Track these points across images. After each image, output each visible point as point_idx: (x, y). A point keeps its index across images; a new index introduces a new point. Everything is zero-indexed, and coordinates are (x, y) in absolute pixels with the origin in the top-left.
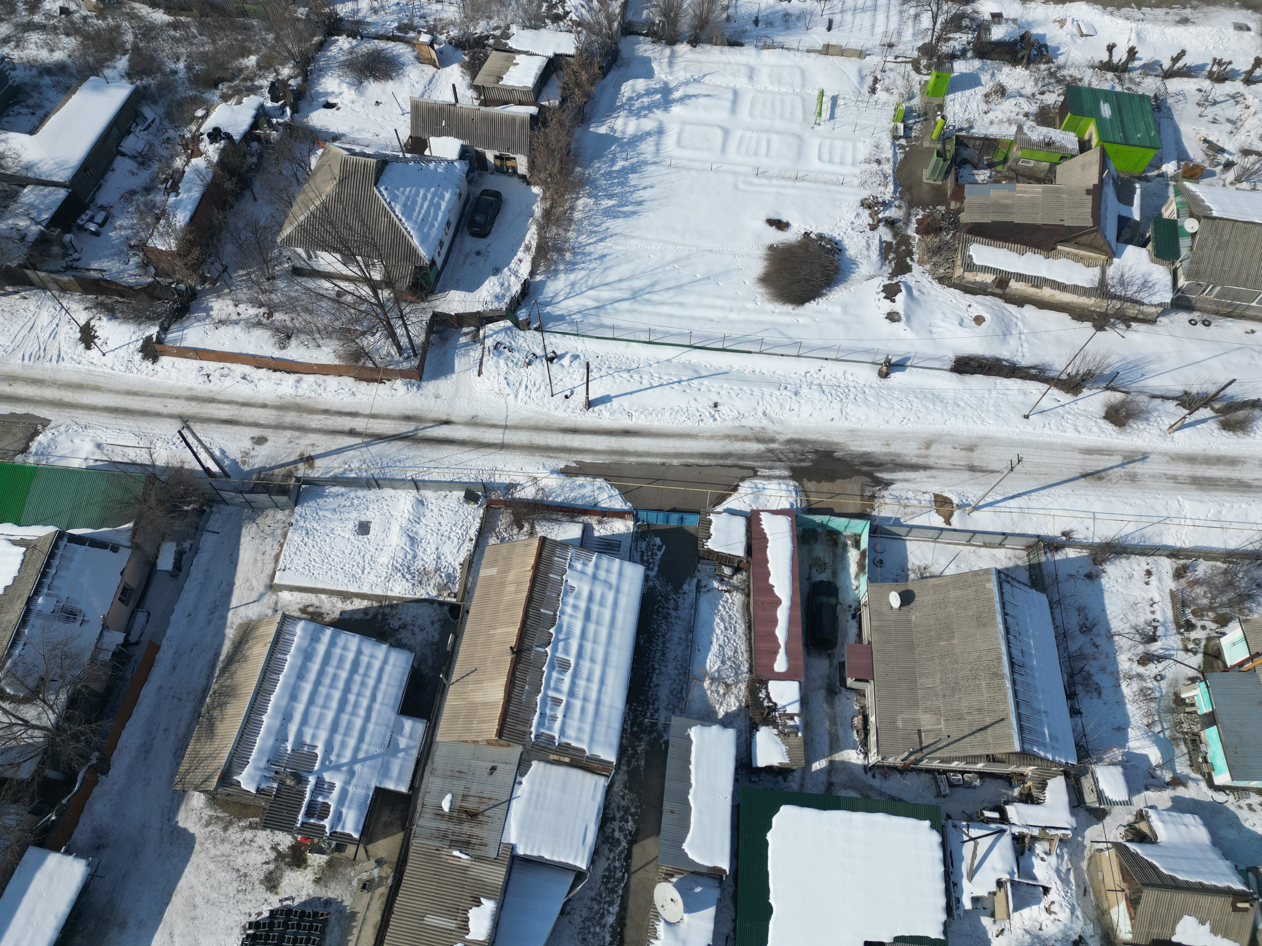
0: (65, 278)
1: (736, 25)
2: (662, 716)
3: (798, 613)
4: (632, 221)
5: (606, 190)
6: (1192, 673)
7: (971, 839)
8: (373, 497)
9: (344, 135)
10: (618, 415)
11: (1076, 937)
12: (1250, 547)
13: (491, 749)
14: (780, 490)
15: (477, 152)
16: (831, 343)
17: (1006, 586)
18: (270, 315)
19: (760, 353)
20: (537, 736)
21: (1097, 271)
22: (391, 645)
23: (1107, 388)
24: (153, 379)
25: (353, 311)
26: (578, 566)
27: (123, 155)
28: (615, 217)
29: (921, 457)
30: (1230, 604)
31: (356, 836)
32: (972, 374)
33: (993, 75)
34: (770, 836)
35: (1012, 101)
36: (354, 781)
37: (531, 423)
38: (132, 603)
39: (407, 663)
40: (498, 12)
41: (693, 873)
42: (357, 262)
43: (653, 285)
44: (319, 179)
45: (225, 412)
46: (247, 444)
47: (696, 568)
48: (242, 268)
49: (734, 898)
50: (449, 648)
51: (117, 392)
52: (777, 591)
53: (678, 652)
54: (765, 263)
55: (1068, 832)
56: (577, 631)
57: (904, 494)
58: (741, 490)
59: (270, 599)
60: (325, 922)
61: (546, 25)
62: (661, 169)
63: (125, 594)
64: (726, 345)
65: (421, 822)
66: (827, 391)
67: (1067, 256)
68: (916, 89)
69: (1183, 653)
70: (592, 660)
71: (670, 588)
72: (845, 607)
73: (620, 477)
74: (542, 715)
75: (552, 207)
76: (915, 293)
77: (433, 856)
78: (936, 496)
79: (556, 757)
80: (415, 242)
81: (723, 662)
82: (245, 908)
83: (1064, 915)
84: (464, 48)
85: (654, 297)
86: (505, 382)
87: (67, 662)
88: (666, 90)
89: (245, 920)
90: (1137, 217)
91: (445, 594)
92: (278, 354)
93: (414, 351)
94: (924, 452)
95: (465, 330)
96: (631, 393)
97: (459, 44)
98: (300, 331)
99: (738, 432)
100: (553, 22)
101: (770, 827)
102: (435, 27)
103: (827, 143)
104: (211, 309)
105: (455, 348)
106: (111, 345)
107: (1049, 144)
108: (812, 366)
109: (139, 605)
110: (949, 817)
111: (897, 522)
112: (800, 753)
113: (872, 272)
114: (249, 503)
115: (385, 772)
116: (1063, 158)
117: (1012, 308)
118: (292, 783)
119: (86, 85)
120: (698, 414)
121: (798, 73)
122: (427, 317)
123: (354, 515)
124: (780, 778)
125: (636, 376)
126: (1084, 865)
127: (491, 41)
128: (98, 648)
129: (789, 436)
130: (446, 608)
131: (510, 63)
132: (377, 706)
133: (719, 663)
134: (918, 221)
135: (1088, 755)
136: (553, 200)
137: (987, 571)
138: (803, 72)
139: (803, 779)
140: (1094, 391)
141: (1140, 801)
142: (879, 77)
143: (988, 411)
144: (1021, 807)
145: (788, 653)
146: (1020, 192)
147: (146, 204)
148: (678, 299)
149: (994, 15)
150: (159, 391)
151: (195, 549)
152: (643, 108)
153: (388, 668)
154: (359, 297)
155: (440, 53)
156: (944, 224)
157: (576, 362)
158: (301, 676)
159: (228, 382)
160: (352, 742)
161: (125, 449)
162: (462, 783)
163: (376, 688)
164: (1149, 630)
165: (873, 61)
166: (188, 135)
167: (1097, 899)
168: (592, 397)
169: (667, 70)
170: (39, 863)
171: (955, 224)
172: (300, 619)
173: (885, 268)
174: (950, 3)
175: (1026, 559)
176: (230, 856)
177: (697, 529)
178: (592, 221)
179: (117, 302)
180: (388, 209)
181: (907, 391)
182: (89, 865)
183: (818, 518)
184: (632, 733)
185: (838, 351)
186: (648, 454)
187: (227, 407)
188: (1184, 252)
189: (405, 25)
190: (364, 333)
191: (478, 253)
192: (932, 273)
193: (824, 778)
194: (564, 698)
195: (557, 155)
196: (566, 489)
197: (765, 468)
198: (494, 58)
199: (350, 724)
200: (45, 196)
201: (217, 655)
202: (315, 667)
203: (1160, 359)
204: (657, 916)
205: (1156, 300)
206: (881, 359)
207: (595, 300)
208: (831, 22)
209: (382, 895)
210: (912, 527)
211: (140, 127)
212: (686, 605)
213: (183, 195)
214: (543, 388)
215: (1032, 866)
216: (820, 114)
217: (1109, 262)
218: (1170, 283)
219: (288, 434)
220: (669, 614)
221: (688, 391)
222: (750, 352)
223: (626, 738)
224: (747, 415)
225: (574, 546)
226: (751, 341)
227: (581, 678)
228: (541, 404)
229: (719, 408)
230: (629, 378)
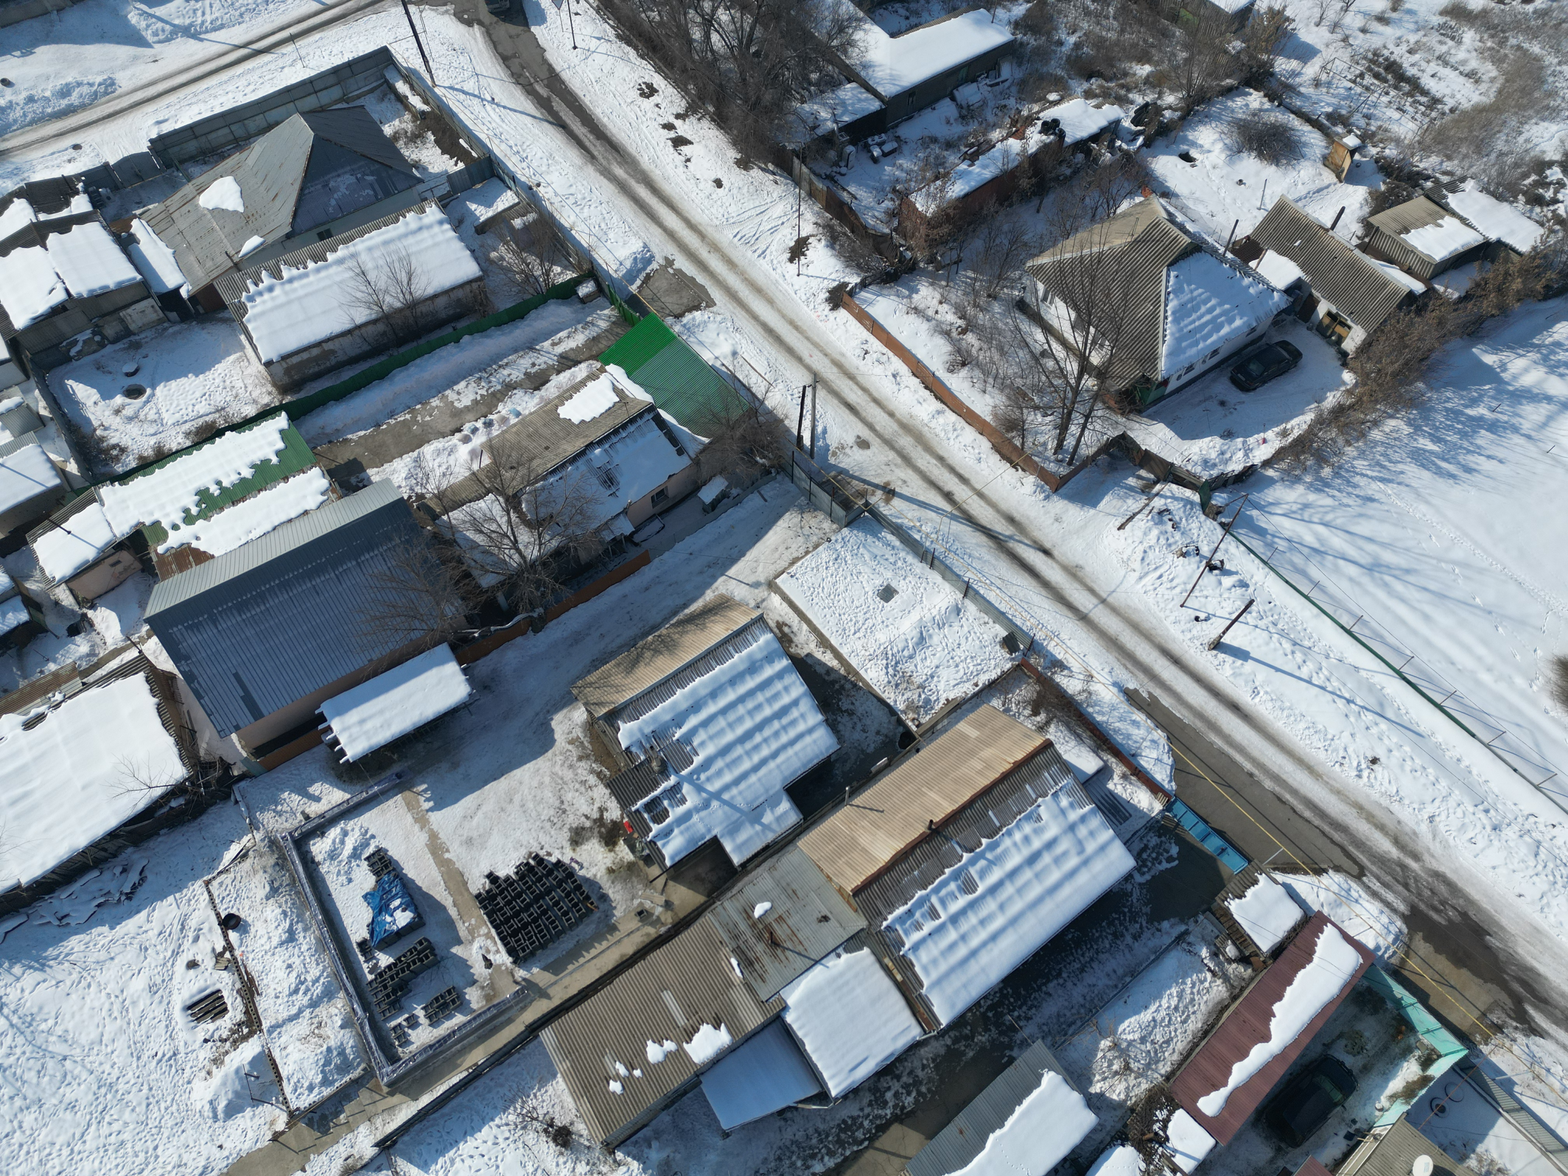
0: (820, 185)
2: (1028, 1029)
3: (1280, 1071)
4: (1442, 484)
5: (1437, 429)
8: (918, 571)
9: (1177, 196)
10: (1241, 682)
13: (839, 898)
14: (1377, 919)
15: (1311, 295)
18: (964, 331)
19: (1487, 746)
20: (888, 927)
22: (826, 721)
24: (820, 324)
25: (1044, 378)
26: (1064, 802)
27: (953, 99)
28: (1423, 466)
31: (668, 863)
36: (703, 814)
37: (1135, 617)
38: (658, 509)
39: (827, 749)
40: (1465, 156)
42: (1088, 333)
43: (1408, 571)
44: (1116, 226)
45: (854, 396)
46: (850, 440)
47: (1195, 915)
48: (974, 271)
50: (873, 770)
51: (784, 317)
52: (1274, 1024)
53: (1100, 984)
56: (1010, 865)
57: (1548, 1062)
58: (1325, 879)
59: (762, 592)
60: (590, 911)
61: (1516, 200)
62: (1531, 449)
63: (660, 495)
64: (1448, 704)
65: (727, 904)
66: (1543, 855)
70: (1002, 907)
71: (1146, 909)
72: (1348, 1116)
73: (1187, 749)
74: (910, 913)
75: (1351, 407)
77: (713, 944)
79: (890, 964)
80: (1164, 350)
81: (1143, 1040)
82: (544, 839)
84: (1388, 175)
85: (1398, 587)
86: (1141, 555)
87: (578, 518)
89: (535, 849)
91: (911, 716)
92: (941, 373)
93: (1072, 459)
95: (1143, 473)
96: (1277, 670)
97: (1385, 167)
98: (978, 365)
99: (1378, 813)
100: (1527, 202)
102: (1374, 134)
104: (917, 291)
105: (1117, 484)
106: (811, 271)
108: (1547, 812)
109: (662, 514)
111: (1508, 1085)
114: (810, 494)
115: (733, 829)
118: (656, 768)
119: (972, 15)
120: (1342, 753)
122: (1113, 433)
123: (889, 574)
125: (1299, 656)
127: (1429, 184)
128: (606, 525)
129: (1442, 869)
130: (901, 729)
131: (1433, 220)
132: (772, 765)
133: (1137, 1036)
136: (1360, 400)
145: (1230, 1100)
147: (937, 157)
148: (1428, 609)
150: (816, 338)
151: (738, 501)
153: (808, 739)
154: (1061, 369)
155: (1355, 165)
157: (1239, 591)
158: (734, 680)
159: (878, 370)
160: (728, 778)
161: (752, 372)
162: (789, 904)
163: (784, 747)
166: (1025, 113)
168: (1226, 639)
170: (442, 662)
172: (772, 631)
176: (565, 783)
177: (1231, 877)
178: (1390, 452)
179: (845, 234)
180: (1163, 299)
182: (470, 695)
183: (1399, 991)
184: (984, 1015)
187: (860, 392)
189: (1340, 116)
190: (1036, 408)
191: (1222, 403)
194: (944, 917)
195: (1407, 354)
196: (1116, 713)
197: (1378, 879)
198: (1418, 204)
199: (737, 761)
200: (860, 100)
201: (686, 606)
202: (751, 683)
207: (1320, 540)
209: (648, 935)
210: (1523, 1108)
211: (988, 81)
212: (1151, 944)
213: (976, 169)
214: (1178, 590)
219: (892, 455)
220: (1123, 935)
221: (1352, 719)
222: (1473, 735)
223: (974, 1014)
224: (1406, 802)
225: (1075, 778)
226: (1487, 725)
227: (976, 914)
228: (1162, 605)
229: (1375, 767)
230: (1289, 651)
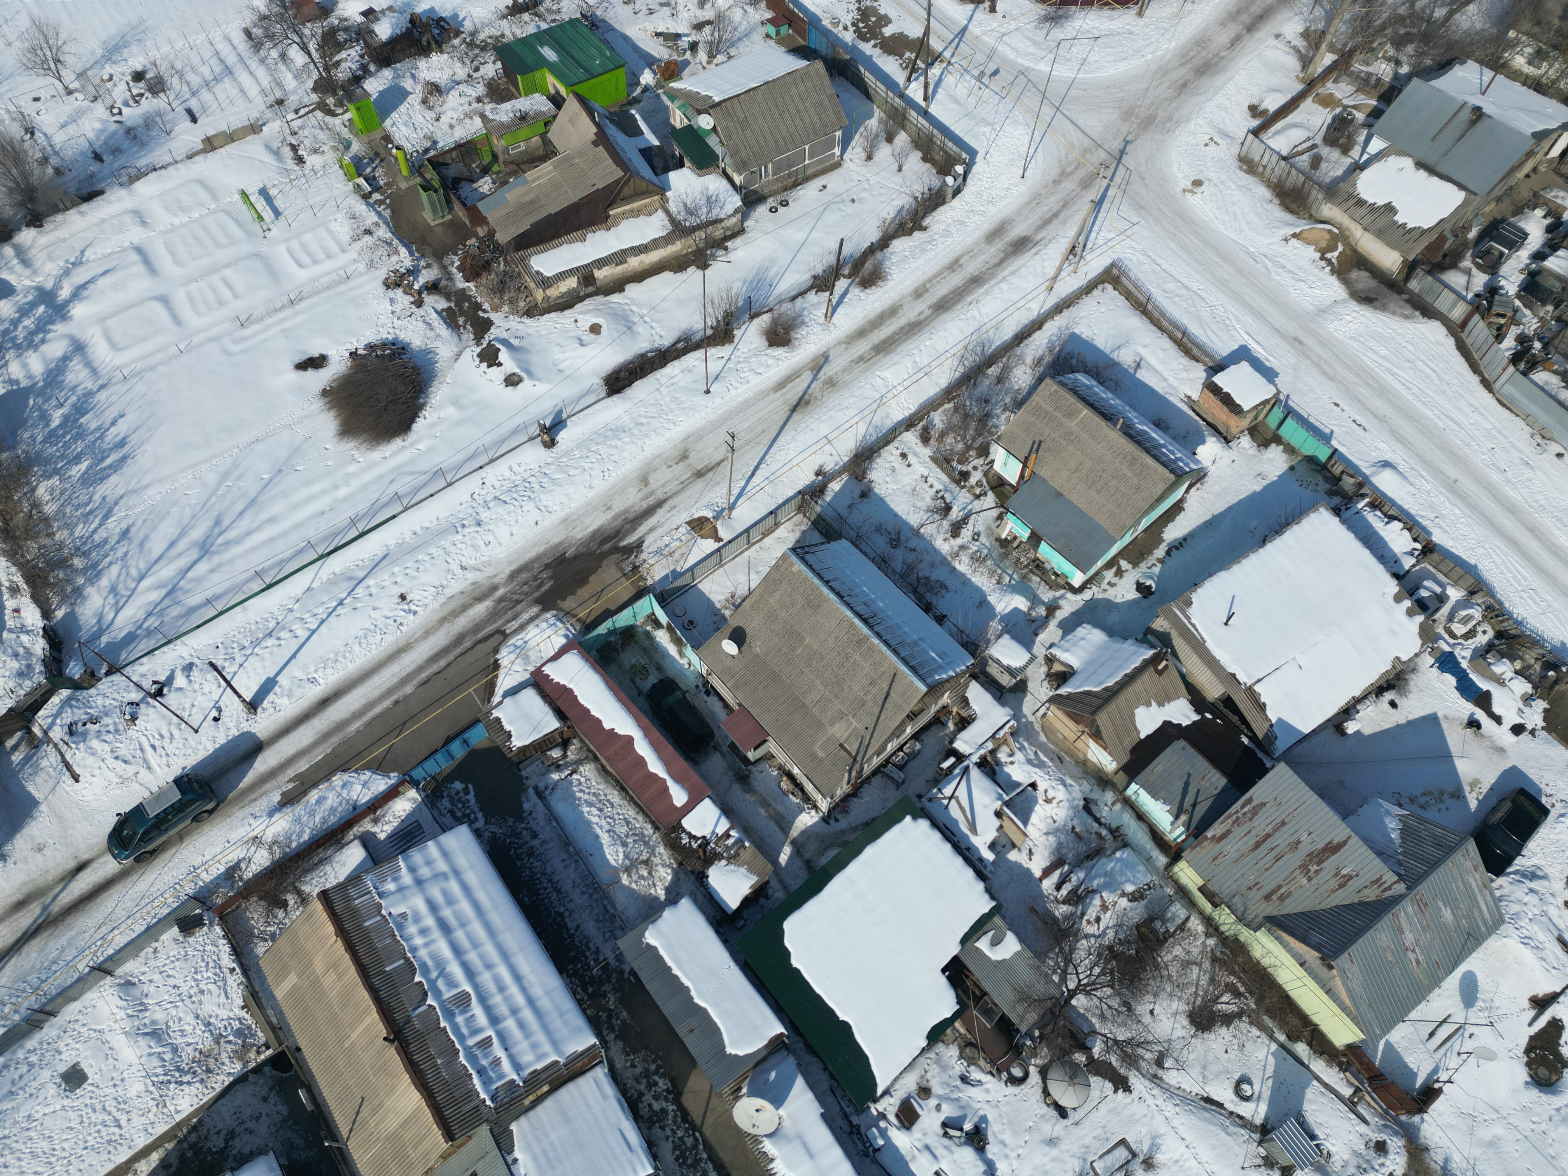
1: (74, 174)
2: (607, 952)
3: (657, 734)
4: (129, 469)
5: (63, 456)
6: (995, 513)
7: (950, 798)
8: (54, 1033)
10: (298, 692)
11: (1082, 803)
12: (958, 374)
13: (453, 1159)
14: (543, 631)
16: (472, 449)
17: (808, 557)
19: (406, 509)
20: (493, 1099)
21: (660, 213)
23: (752, 317)
26: (391, 886)
28: (102, 479)
29: (647, 497)
30: (979, 433)
32: (630, 385)
33: (413, 77)
34: (795, 962)
35: (454, 93)
39: (271, 1170)
41: (756, 1065)
43: (218, 522)
47: (521, 778)
49: (810, 1049)
50: (310, 1108)
52: (620, 731)
53: (572, 876)
54: (332, 413)
55: (1012, 722)
56: (446, 952)
57: (661, 544)
58: (504, 662)
62: (117, 389)
64: (361, 527)
66: (507, 499)
67: (625, 216)
68: (346, 133)
69: (976, 502)
70: (489, 967)
71: (510, 821)
72: (693, 690)
73: (359, 755)
74: (481, 1071)
76: (513, 341)
78: (689, 523)
79: (531, 1098)
81: (624, 844)
83: (1060, 793)
85: (232, 534)
86: (119, 763)
88: (46, 296)
90: (656, 142)
91: (252, 1055)
94: (646, 490)
96: (294, 656)
99: (451, 607)
101: (788, 954)
103: (294, 244)
105: (15, 774)
107: (523, 117)
108: (472, 484)
110: (920, 797)
111: (675, 574)
112: (761, 860)
113: (455, 350)
116: (546, 124)
117: (615, 298)
120: (391, 622)
121: (197, 188)
123: (46, 1074)
124: (762, 901)
125: (284, 634)
126: (1043, 738)
129: (507, 572)
130: (267, 1069)
133: (621, 849)
134: (458, 268)
135: (977, 646)
137: (784, 557)
138: (203, 184)
139: (781, 881)
140: (744, 327)
141: (1039, 650)
142: (294, 142)
143: (672, 410)
144: (963, 735)
145: (677, 780)
146: (534, 181)
148: (263, 516)
149: (365, 14)
152: (32, 333)
156: (487, 256)
157: (195, 673)
164: (940, 503)
165: (273, 129)
167: (1072, 757)
168: (248, 696)
169: (27, 272)
171: (499, 249)
173: (464, 337)
174: (309, 25)
175: (805, 520)
177: (490, 739)
178: (75, 502)
181: (583, 443)
183: (602, 629)
184: (591, 996)
185: (486, 451)
186: (369, 706)
188: (719, 150)
192: (515, 311)
193: (799, 863)
194: (490, 1032)
196: (304, 819)
197: (509, 621)
203: (773, 261)
204: (756, 1140)
205: (729, 209)
206: (535, 430)
207: (158, 587)
208: (189, 112)
210: (691, 569)
212: (542, 823)
214: (176, 733)
215: (1009, 776)
216: (260, 218)
217: (665, 200)
218: (728, 186)
220: (532, 847)
221: (359, 605)
222: (394, 517)
223: (589, 1007)
224: (445, 583)
225: (367, 871)
226: (386, 504)
227: (492, 995)
228: (189, 751)
229: (409, 598)
230: (277, 642)
